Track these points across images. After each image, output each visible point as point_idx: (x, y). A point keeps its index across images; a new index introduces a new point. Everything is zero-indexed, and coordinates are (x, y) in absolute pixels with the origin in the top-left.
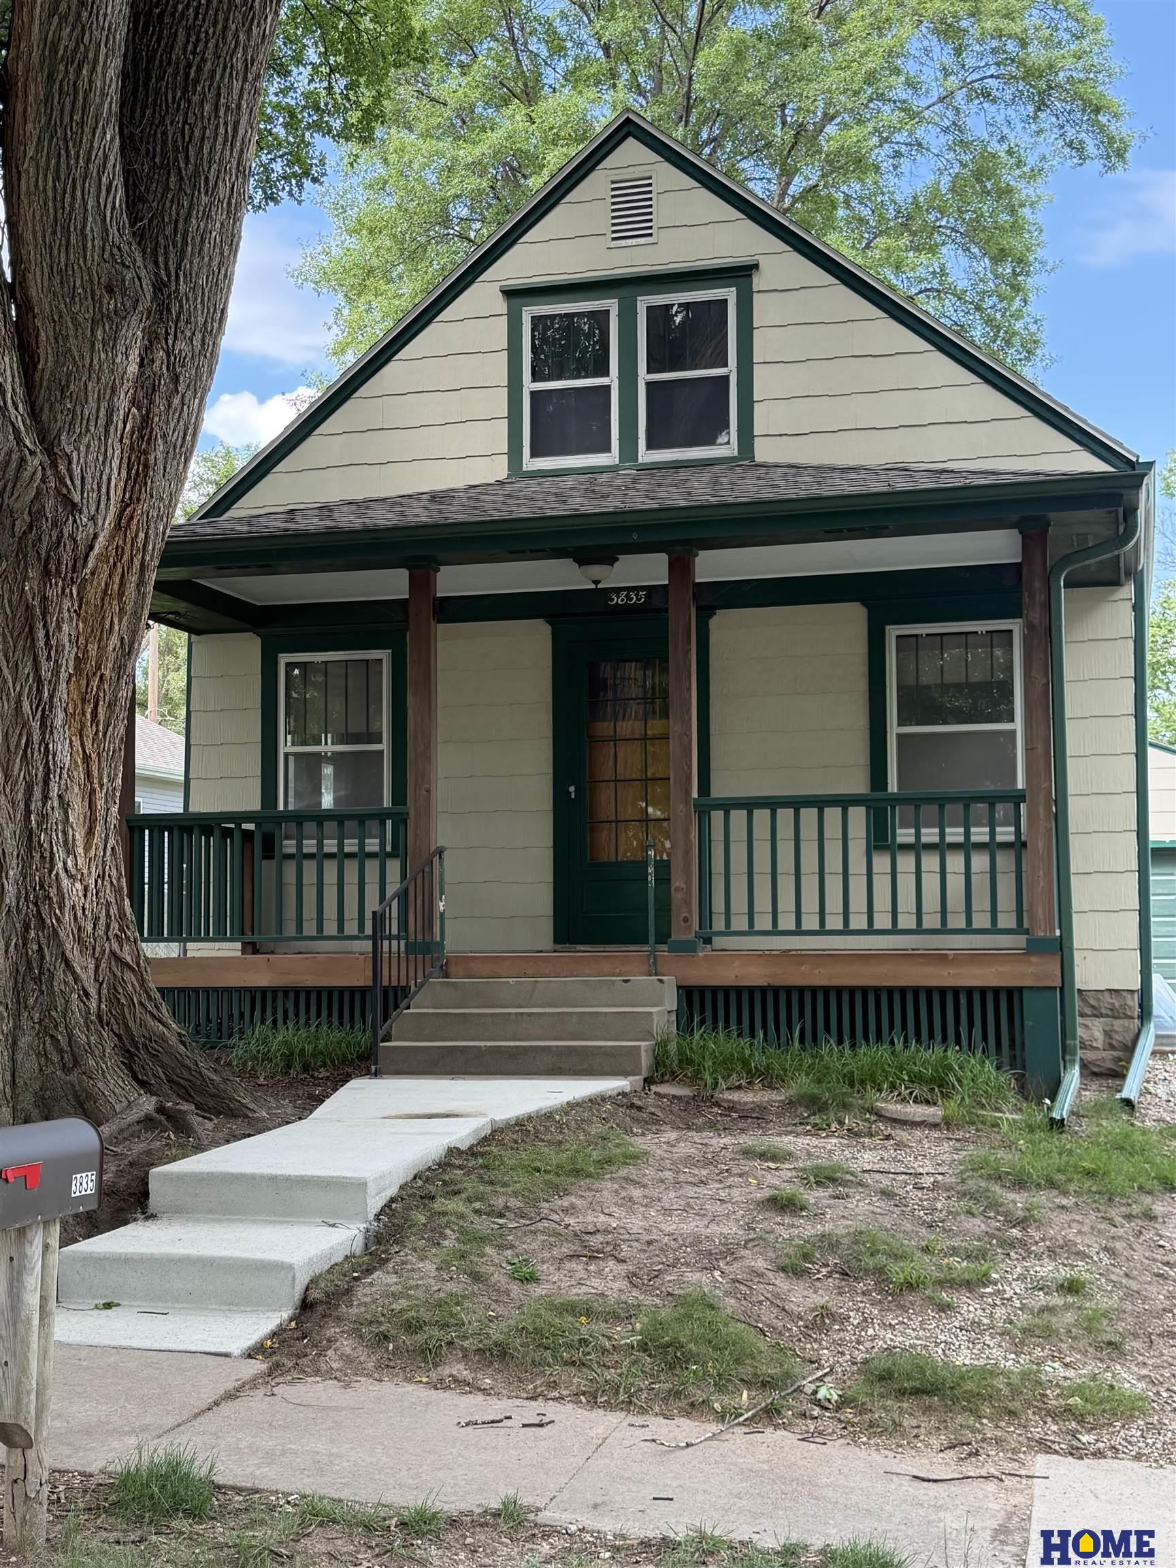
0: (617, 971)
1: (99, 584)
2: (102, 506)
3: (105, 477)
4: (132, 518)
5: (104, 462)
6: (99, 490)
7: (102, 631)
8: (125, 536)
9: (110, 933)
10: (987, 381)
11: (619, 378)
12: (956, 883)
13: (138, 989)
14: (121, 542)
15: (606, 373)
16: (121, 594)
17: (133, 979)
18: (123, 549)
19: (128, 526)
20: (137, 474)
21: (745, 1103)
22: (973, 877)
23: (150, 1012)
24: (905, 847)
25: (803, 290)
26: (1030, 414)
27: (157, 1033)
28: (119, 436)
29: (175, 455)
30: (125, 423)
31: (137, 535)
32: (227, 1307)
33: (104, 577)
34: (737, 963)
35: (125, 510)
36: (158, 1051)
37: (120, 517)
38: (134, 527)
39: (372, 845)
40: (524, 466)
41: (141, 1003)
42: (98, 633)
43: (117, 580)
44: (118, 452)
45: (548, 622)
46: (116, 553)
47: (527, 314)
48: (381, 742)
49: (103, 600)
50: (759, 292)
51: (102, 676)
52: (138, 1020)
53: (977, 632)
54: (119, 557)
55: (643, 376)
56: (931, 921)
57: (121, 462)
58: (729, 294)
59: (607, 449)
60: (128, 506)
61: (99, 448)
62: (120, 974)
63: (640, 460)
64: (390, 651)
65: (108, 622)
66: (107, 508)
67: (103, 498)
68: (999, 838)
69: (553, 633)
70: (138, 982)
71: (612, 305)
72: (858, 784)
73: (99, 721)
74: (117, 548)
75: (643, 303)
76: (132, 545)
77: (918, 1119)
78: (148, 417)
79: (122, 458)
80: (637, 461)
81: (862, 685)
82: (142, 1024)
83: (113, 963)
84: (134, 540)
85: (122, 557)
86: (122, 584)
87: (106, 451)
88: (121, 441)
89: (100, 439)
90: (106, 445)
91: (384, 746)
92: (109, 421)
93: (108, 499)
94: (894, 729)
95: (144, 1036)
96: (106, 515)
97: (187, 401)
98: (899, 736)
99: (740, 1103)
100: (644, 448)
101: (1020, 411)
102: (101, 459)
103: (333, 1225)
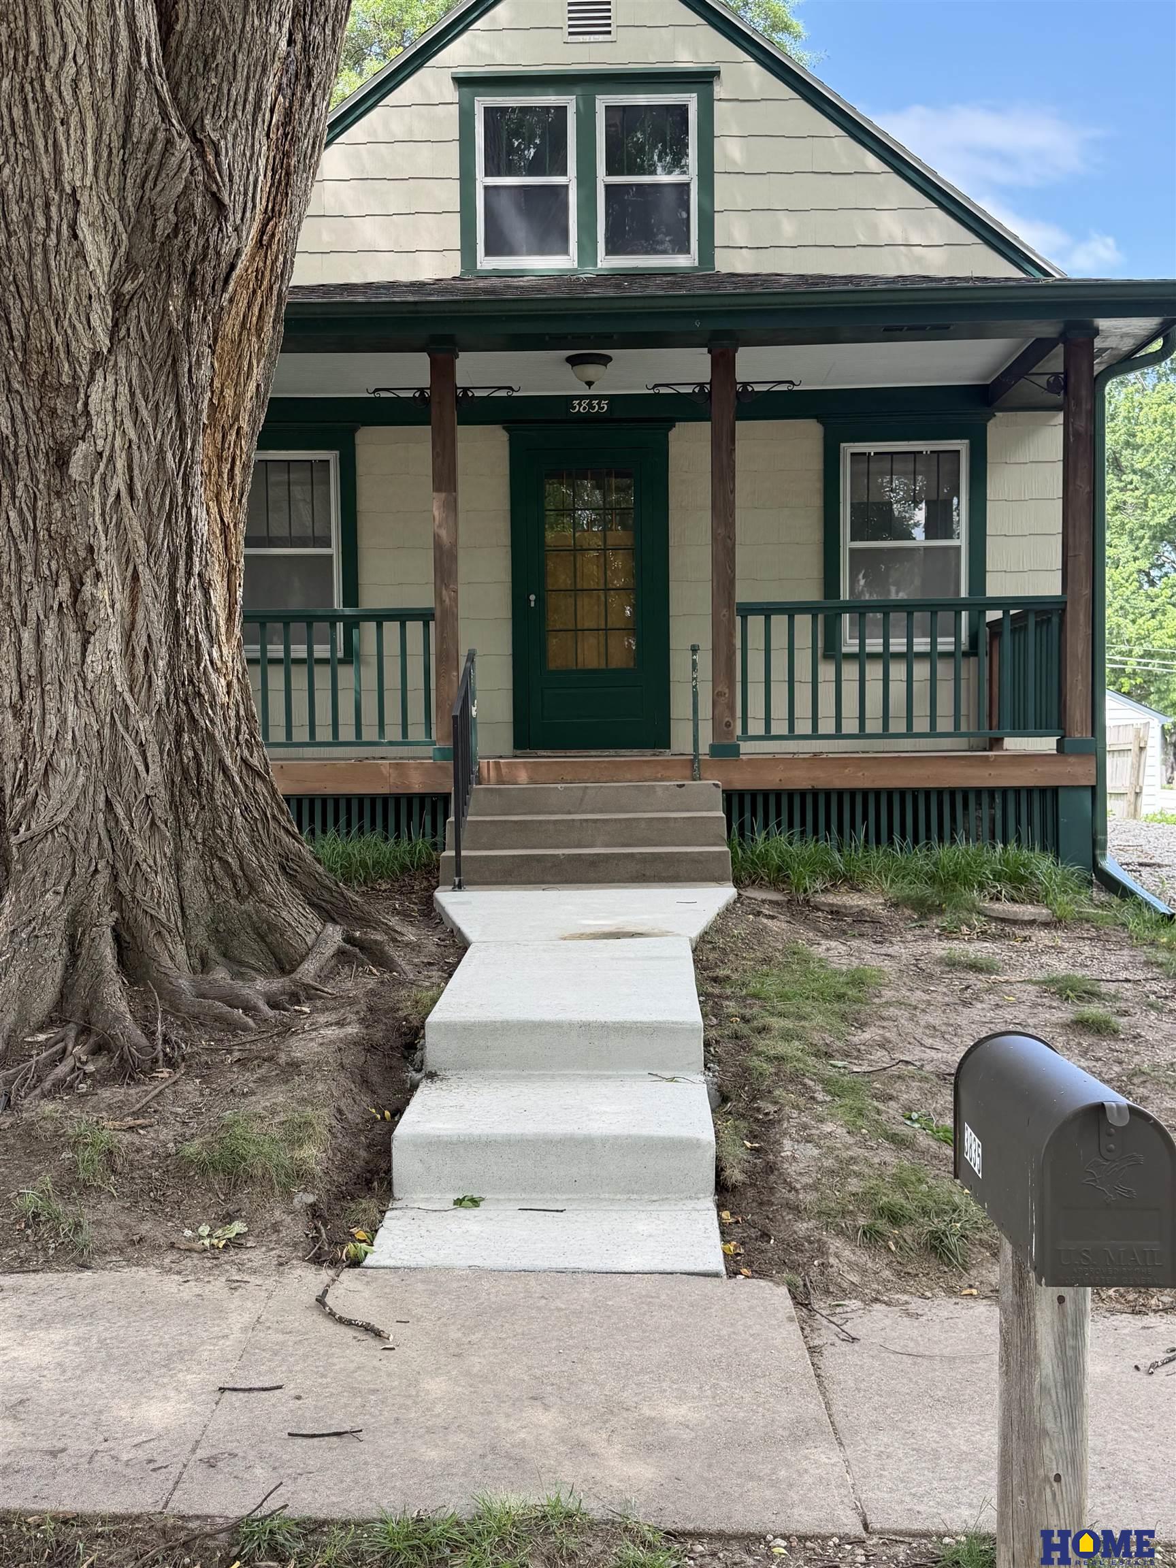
0: (659, 775)
1: (237, 314)
2: (248, 214)
3: (251, 178)
4: (273, 235)
5: (251, 159)
6: (246, 194)
7: (239, 374)
8: (266, 257)
9: (241, 737)
10: (941, 206)
11: (578, 178)
12: (898, 690)
13: (270, 801)
14: (261, 264)
15: (564, 172)
16: (259, 330)
17: (264, 790)
18: (263, 273)
19: (269, 245)
20: (280, 182)
21: (851, 907)
22: (915, 684)
23: (284, 827)
24: (850, 657)
25: (764, 102)
26: (980, 242)
27: (293, 851)
28: (266, 129)
29: (305, 165)
30: (272, 111)
31: (277, 258)
32: (626, 1197)
33: (243, 305)
34: (781, 767)
35: (267, 224)
36: (296, 871)
37: (262, 232)
38: (274, 247)
39: (321, 651)
40: (478, 265)
41: (274, 817)
42: (235, 376)
43: (256, 310)
44: (265, 148)
45: (504, 428)
46: (256, 277)
47: (481, 104)
48: (329, 546)
49: (240, 335)
50: (720, 100)
51: (239, 428)
52: (272, 836)
53: (922, 452)
54: (259, 280)
55: (602, 178)
56: (874, 726)
57: (267, 161)
58: (691, 100)
59: (565, 252)
60: (270, 219)
61: (246, 140)
62: (251, 785)
63: (599, 265)
64: (337, 452)
65: (246, 364)
66: (253, 219)
67: (250, 205)
68: (940, 648)
69: (510, 440)
70: (269, 792)
71: (569, 102)
72: (812, 593)
73: (235, 485)
74: (257, 271)
75: (602, 102)
76: (272, 270)
77: (1026, 918)
78: (291, 112)
79: (268, 158)
80: (596, 264)
81: (817, 501)
82: (277, 841)
83: (244, 772)
84: (274, 262)
85: (262, 283)
86: (260, 317)
87: (253, 145)
88: (268, 135)
89: (247, 129)
90: (253, 138)
91: (334, 550)
92: (257, 106)
93: (254, 207)
94: (847, 544)
95: (280, 855)
96: (250, 227)
97: (317, 102)
98: (852, 551)
99: (845, 907)
100: (604, 253)
101: (971, 238)
102: (248, 154)
103: (672, 1080)
